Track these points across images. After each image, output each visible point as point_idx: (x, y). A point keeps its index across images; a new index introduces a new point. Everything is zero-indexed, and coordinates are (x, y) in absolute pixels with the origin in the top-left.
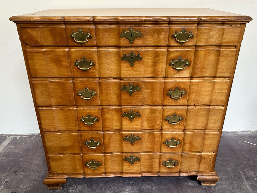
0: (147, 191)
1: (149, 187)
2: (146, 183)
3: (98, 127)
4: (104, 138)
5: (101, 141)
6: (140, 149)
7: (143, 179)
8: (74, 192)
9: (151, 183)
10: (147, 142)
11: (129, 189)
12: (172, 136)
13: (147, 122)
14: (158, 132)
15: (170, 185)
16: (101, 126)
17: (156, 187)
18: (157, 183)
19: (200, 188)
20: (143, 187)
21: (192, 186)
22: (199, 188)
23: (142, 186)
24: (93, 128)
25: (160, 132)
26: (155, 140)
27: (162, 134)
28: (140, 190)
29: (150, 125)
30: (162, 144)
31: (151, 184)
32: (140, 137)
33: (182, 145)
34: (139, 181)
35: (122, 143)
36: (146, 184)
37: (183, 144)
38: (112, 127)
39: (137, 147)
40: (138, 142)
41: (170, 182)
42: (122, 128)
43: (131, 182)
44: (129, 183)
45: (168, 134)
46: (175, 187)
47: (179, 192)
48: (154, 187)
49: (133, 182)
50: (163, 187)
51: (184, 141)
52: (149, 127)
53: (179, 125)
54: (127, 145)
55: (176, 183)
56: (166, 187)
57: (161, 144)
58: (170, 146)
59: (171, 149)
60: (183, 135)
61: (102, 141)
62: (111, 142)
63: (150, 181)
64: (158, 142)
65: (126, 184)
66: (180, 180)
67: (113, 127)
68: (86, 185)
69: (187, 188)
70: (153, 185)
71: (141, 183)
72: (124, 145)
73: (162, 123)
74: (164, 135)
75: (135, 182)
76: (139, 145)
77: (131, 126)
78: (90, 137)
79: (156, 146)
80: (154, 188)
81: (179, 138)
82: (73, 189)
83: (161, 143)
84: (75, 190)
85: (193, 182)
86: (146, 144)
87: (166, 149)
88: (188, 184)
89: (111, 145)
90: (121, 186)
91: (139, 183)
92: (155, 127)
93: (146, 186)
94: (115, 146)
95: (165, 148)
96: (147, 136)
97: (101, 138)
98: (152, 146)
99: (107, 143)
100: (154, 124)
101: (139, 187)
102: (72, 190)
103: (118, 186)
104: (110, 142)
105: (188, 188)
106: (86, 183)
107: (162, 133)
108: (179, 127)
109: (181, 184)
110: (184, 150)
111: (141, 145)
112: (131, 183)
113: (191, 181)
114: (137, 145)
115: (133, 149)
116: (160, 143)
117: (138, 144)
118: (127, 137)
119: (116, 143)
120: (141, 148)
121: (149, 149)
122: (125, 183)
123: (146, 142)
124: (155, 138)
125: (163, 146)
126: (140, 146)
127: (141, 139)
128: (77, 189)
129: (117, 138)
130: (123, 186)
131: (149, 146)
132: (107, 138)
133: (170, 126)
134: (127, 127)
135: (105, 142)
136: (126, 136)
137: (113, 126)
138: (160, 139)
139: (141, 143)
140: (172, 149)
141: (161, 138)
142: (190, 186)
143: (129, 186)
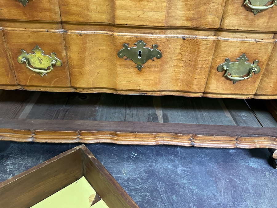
0: (165, 174)
1: (169, 167)
2: (164, 157)
3: (49, 10)
4: (67, 48)
5: (61, 55)
6: (156, 84)
7: (157, 151)
8: (14, 169)
9: (172, 158)
10: (176, 66)
11: (128, 167)
12: (243, 50)
13: (184, 3)
14: (210, 37)
15: (213, 166)
16: (57, 9)
17: (183, 168)
18: (185, 159)
19: (273, 173)
20: (158, 166)
21: (256, 169)
22: (270, 173)
23: (156, 163)
24: (35, 14)
25: (214, 37)
26: (196, 62)
27: (217, 44)
28: (150, 172)
29: (191, 14)
30: (214, 71)
31: (172, 160)
32: (160, 48)
33: (261, 77)
34: (149, 153)
35: (115, 65)
36: (164, 160)
37: (264, 74)
38: (86, 12)
39: (150, 78)
40: (154, 63)
41: (211, 159)
42: (114, 17)
43: (135, 155)
44: (130, 157)
45: (234, 44)
46: (221, 169)
47: (232, 179)
48: (180, 166)
49: (138, 155)
50: (197, 168)
51: (268, 65)
52: (189, 19)
53: (270, 17)
54: (127, 70)
55: (223, 161)
56: (203, 168)
57: (210, 72)
58: (232, 78)
59: (232, 85)
60: (270, 48)
61: (64, 54)
62: (86, 61)
63: (172, 154)
64: (204, 66)
65: (124, 158)
66: (231, 155)
67: (90, 14)
68: (41, 157)
69: (246, 172)
70: (177, 162)
71: (153, 158)
72: (118, 69)
73: (225, 6)
74: (223, 44)
75: (143, 157)
76: (154, 72)
77: (140, 13)
78: (30, 40)
79: (198, 77)
80: (180, 169)
81: (259, 57)
82: (13, 164)
83: (212, 67)
84: (17, 166)
85: (257, 160)
86: (172, 69)
87: (220, 85)
88: (247, 164)
89: (87, 68)
90: (112, 162)
91: (149, 157)
92: (203, 21)
93: (163, 163)
94: (98, 73)
95: (218, 81)
96: (179, 47)
97: (60, 47)
98: (186, 77)
99: (75, 63)
100: (202, 8)
101: (150, 166)
102: (11, 167)
103: (106, 162)
104: (84, 59)
105: (249, 172)
106: (43, 154)
107: (219, 41)
108: (268, 22)
109: (234, 165)
110: (263, 90)
111: (160, 72)
112: (133, 157)
113: (253, 159)
114: (151, 71)
115: (141, 82)
116: (207, 70)
117: (153, 69)
118: (126, 47)
119: (99, 62)
120: (160, 82)
121: (179, 84)
122: (122, 156)
123: (173, 64)
124: (198, 53)
125: (213, 77)
126: (157, 75)
127: (161, 57)
128: (22, 164)
129: (102, 51)
130: (117, 162)
131: (181, 76)
132: (74, 48)
133: (245, 19)
134: (127, 13)
135: (70, 57)
136: (124, 46)
137: (88, 10)
138: (211, 58)
139: (161, 66)
140: (236, 85)
141: (214, 55)
142: (252, 169)
143: (129, 162)
